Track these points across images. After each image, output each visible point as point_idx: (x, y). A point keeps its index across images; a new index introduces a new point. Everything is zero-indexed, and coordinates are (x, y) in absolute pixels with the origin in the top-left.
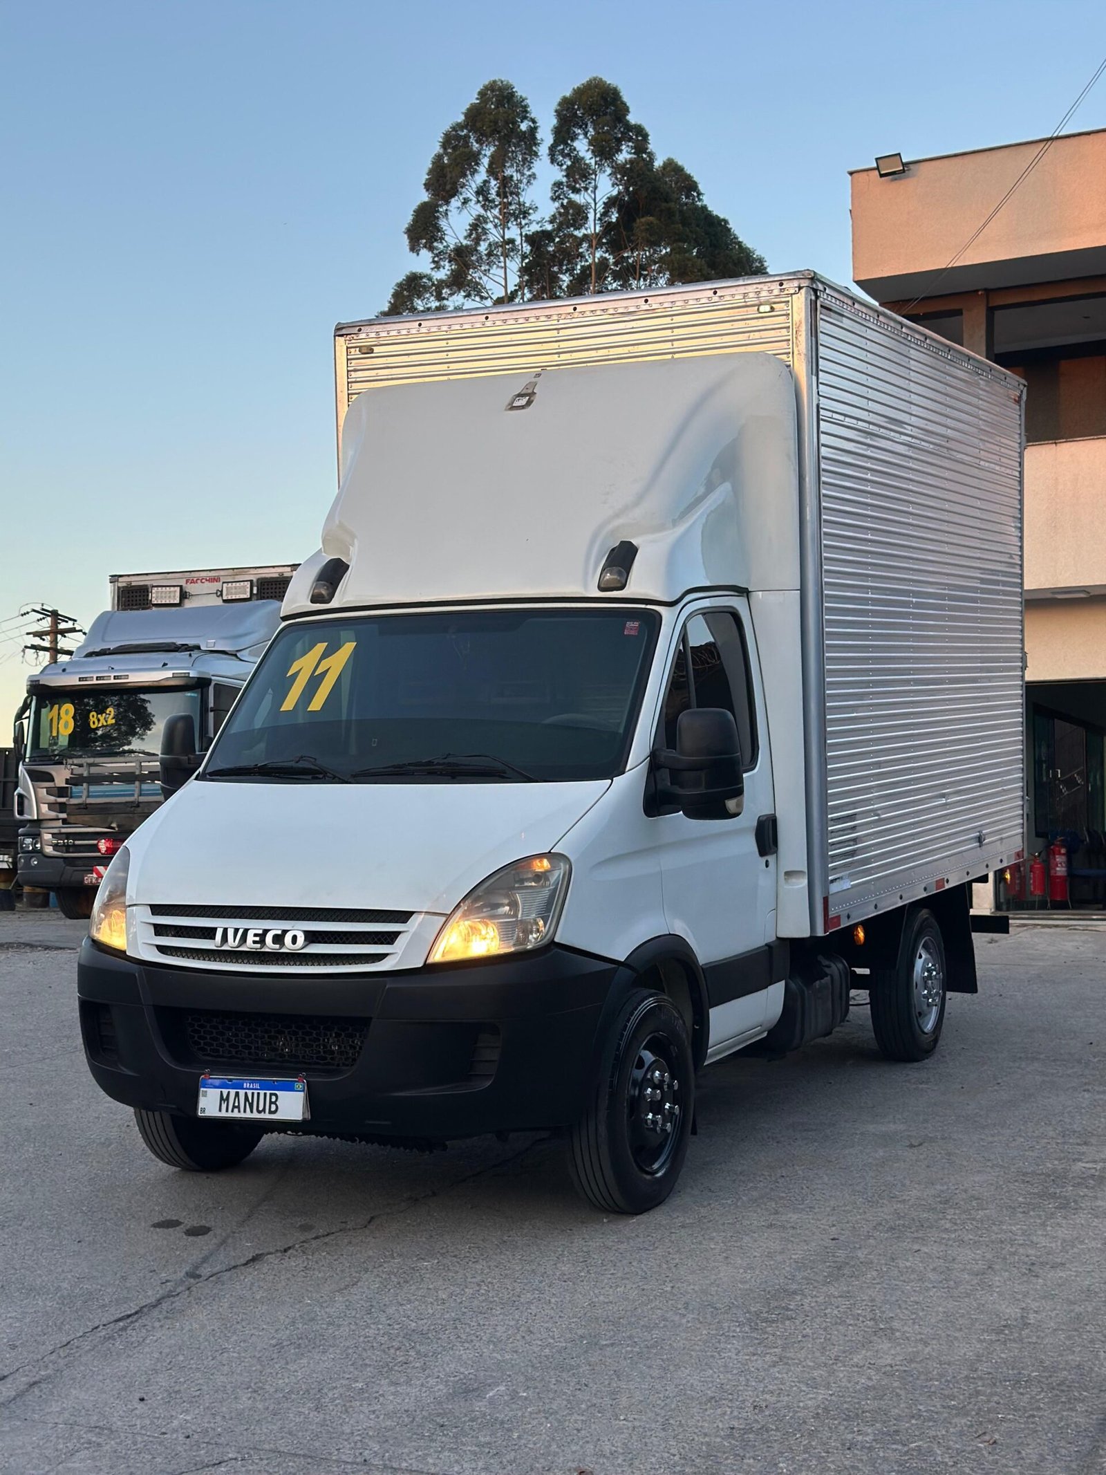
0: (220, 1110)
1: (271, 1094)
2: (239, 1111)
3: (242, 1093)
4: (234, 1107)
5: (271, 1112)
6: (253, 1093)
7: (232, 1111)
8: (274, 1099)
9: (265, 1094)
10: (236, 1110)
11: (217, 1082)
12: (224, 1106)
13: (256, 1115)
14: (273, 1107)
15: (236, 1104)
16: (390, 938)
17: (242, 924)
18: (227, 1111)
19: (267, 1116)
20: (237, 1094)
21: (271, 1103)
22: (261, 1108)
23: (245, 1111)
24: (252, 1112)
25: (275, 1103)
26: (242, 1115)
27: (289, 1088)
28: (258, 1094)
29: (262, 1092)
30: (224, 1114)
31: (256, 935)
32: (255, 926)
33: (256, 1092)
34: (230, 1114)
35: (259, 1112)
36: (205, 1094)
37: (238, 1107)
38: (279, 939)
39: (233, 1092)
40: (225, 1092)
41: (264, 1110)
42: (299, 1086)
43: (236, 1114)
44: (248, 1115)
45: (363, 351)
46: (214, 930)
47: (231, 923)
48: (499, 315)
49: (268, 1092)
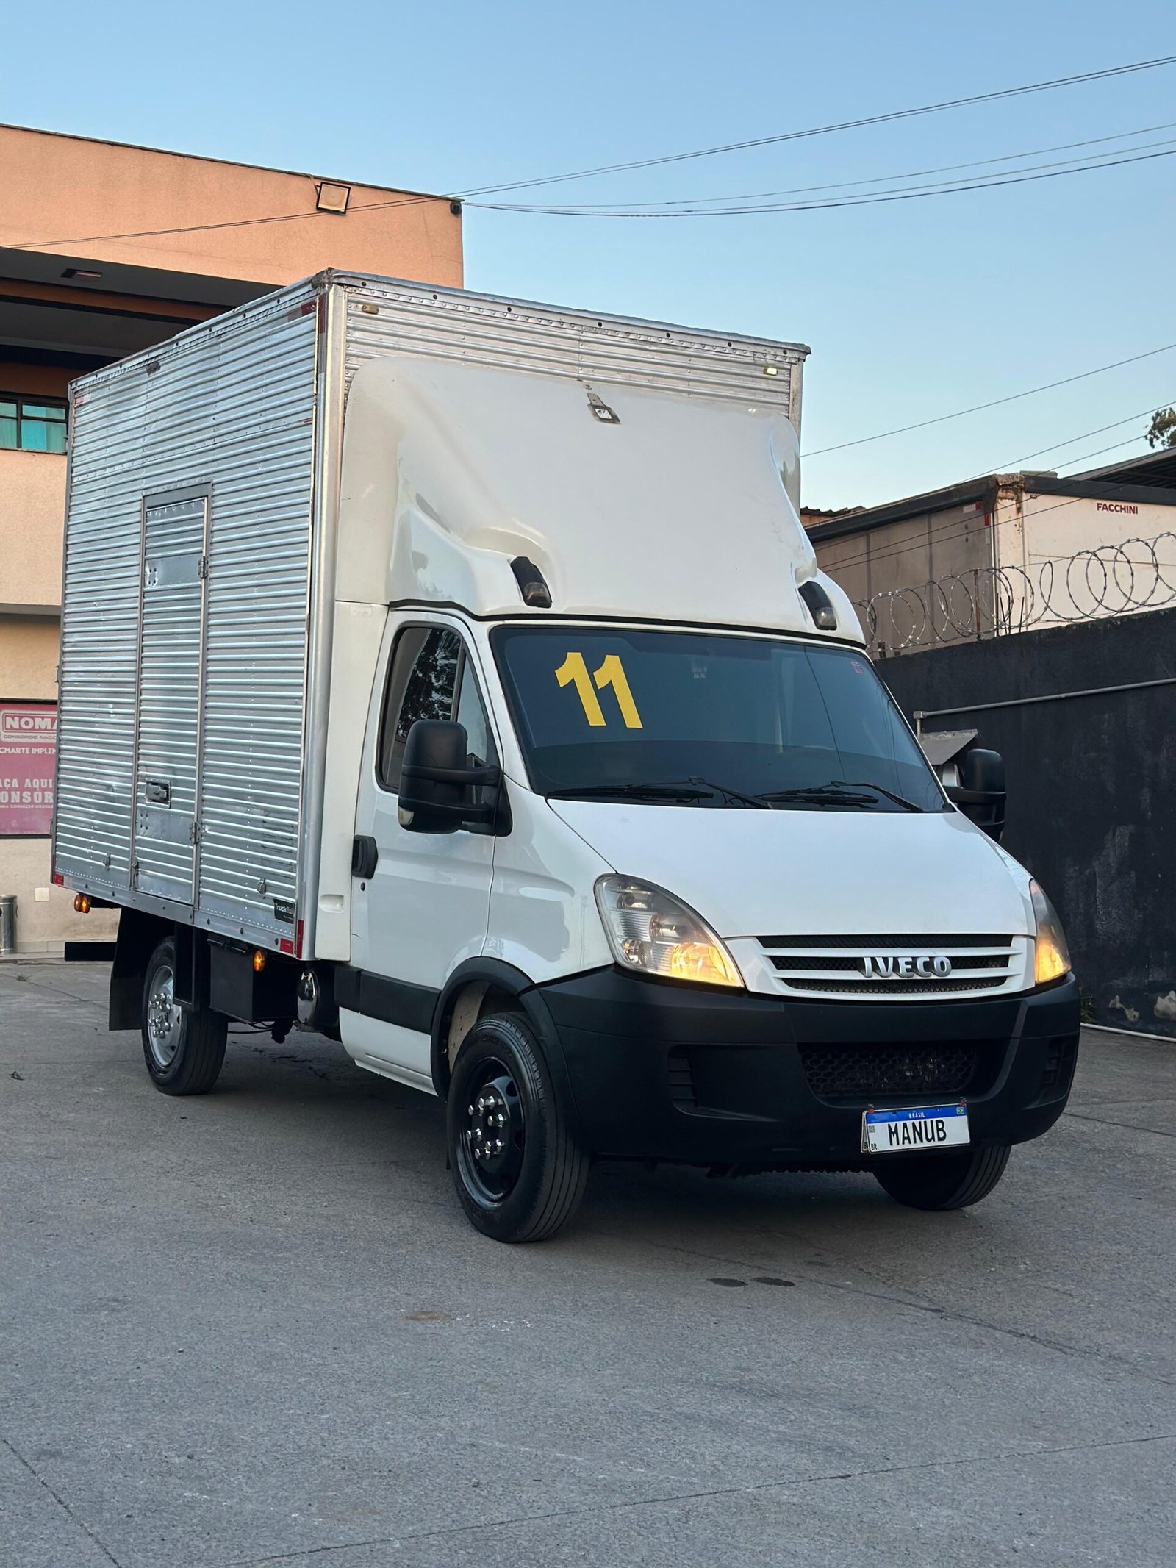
0: (891, 1144)
1: (937, 1122)
2: (910, 1142)
3: (909, 1123)
4: (904, 1139)
5: (940, 1139)
6: (920, 1123)
7: (903, 1143)
8: (940, 1126)
9: (932, 1122)
10: (906, 1141)
11: (884, 1116)
12: (894, 1139)
13: (926, 1144)
14: (942, 1135)
15: (906, 1136)
16: (1003, 961)
17: (891, 953)
18: (898, 1144)
19: (936, 1143)
20: (905, 1126)
21: (938, 1130)
22: (930, 1137)
23: (915, 1142)
24: (922, 1141)
25: (942, 1129)
26: (913, 1146)
27: (953, 1114)
28: (925, 1122)
29: (928, 1121)
30: (895, 1147)
31: (907, 963)
32: (905, 954)
33: (922, 1121)
34: (901, 1147)
35: (929, 1140)
36: (873, 1131)
37: (908, 1138)
38: (929, 965)
39: (900, 1124)
40: (893, 1125)
41: (933, 1138)
42: (960, 1110)
43: (907, 1146)
44: (919, 1145)
45: (368, 310)
46: (861, 960)
47: (879, 953)
48: (522, 310)
49: (934, 1120)
